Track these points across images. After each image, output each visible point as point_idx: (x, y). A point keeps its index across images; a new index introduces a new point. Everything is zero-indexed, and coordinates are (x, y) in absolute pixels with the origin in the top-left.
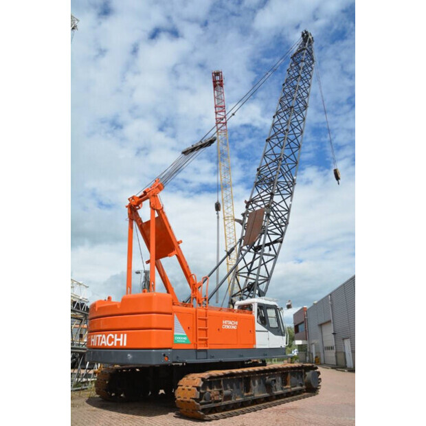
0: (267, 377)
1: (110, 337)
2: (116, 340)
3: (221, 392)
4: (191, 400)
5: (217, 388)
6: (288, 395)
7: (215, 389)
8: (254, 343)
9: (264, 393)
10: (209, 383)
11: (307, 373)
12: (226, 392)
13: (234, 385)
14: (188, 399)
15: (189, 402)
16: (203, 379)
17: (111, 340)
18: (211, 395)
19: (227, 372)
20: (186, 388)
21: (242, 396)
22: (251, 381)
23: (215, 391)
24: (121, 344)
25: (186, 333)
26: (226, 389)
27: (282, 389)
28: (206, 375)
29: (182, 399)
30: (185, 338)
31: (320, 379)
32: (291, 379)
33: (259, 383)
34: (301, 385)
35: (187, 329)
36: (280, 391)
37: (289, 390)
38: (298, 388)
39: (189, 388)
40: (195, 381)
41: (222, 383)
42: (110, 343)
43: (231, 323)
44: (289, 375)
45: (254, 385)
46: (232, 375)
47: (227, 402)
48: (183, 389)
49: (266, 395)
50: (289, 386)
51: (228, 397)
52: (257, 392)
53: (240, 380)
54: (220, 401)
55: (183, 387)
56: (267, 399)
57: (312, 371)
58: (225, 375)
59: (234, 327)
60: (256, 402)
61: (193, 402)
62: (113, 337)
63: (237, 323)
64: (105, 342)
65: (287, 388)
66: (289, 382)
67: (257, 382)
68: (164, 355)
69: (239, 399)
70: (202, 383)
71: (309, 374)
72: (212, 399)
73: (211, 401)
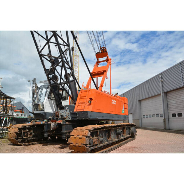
3: (98, 139)
4: (82, 145)
5: (96, 137)
6: (125, 139)
7: (95, 137)
9: (116, 139)
12: (101, 139)
13: (104, 134)
14: (80, 145)
15: (80, 146)
18: (93, 141)
19: (102, 126)
20: (77, 137)
21: (107, 141)
22: (111, 132)
26: (100, 137)
27: (123, 136)
29: (75, 144)
31: (136, 131)
32: (126, 131)
33: (114, 133)
34: (129, 134)
37: (125, 137)
38: (128, 136)
39: (80, 137)
41: (98, 133)
44: (125, 128)
45: (112, 134)
46: (104, 128)
47: (101, 145)
48: (75, 138)
49: (117, 140)
50: (125, 135)
51: (101, 142)
52: (113, 138)
53: (106, 131)
54: (97, 145)
55: (75, 136)
56: (117, 142)
57: (133, 127)
58: (102, 128)
60: (112, 144)
61: (84, 147)
65: (125, 136)
69: (106, 143)
71: (132, 128)
72: (94, 143)
73: (93, 145)
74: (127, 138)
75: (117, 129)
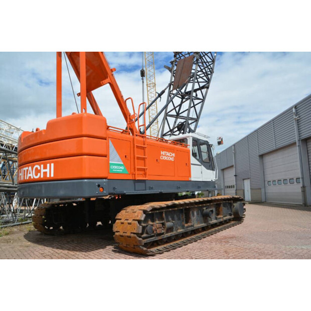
0: (205, 208)
1: (37, 168)
2: (43, 171)
3: (163, 224)
4: (132, 235)
5: (159, 221)
6: (221, 223)
7: (157, 222)
8: (190, 176)
9: (202, 223)
10: (151, 215)
11: (234, 204)
12: (169, 224)
13: (175, 216)
14: (128, 234)
15: (130, 237)
16: (145, 212)
17: (37, 171)
18: (154, 228)
19: (169, 203)
20: (126, 221)
21: (183, 227)
22: (191, 212)
23: (157, 223)
24: (48, 176)
25: (123, 162)
26: (168, 221)
27: (216, 219)
28: (148, 206)
29: (121, 233)
30: (122, 168)
31: (245, 209)
32: (223, 209)
33: (198, 214)
34: (230, 215)
35: (125, 158)
36: (214, 221)
37: (221, 220)
38: (228, 217)
39: (129, 221)
40: (136, 214)
41: (164, 215)
42: (36, 175)
43: (168, 154)
44: (222, 205)
45: (193, 216)
46: (174, 206)
47: (169, 234)
48: (122, 223)
49: (203, 225)
50: (222, 216)
51: (170, 229)
52: (196, 222)
53: (181, 211)
54: (163, 234)
55: (122, 221)
56: (203, 229)
57: (239, 202)
58: (168, 207)
59: (172, 159)
60: (194, 232)
61: (135, 237)
62: (39, 168)
63: (174, 155)
64: (31, 175)
65: (220, 218)
66: (221, 212)
67: (195, 213)
68: (99, 186)
69: (181, 231)
70: (144, 215)
71: (236, 205)
72: (155, 232)
73: (153, 234)
74: (226, 222)
75: (204, 207)
